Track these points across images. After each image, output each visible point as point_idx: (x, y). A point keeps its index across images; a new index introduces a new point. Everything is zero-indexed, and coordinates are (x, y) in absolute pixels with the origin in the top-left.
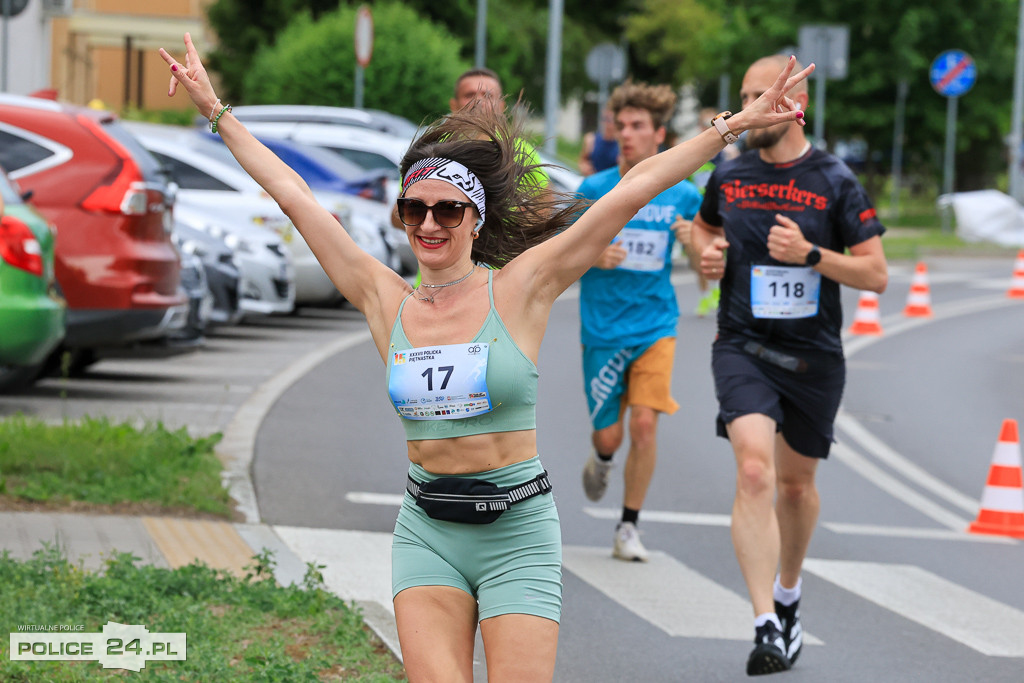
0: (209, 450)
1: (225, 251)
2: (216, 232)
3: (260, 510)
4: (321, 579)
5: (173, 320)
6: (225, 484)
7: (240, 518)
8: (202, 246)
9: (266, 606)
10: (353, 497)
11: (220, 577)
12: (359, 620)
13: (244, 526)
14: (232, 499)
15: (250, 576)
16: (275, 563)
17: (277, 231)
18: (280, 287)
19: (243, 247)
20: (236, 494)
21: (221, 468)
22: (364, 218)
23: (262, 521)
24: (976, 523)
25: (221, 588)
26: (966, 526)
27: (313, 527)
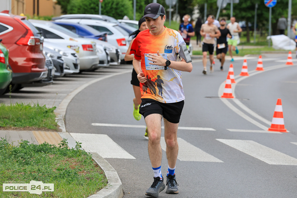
0: (52, 112)
1: (59, 56)
2: (57, 50)
3: (66, 128)
4: (81, 147)
5: (43, 75)
6: (56, 121)
7: (60, 131)
8: (52, 54)
9: (65, 155)
10: (93, 124)
11: (52, 147)
12: (91, 158)
13: (62, 133)
14: (58, 125)
15: (61, 146)
16: (67, 143)
17: (75, 50)
18: (76, 66)
19: (65, 54)
20: (59, 124)
21: (55, 117)
22: (100, 45)
23: (67, 131)
24: (270, 128)
25: (53, 150)
26: (268, 129)
27: (81, 133)
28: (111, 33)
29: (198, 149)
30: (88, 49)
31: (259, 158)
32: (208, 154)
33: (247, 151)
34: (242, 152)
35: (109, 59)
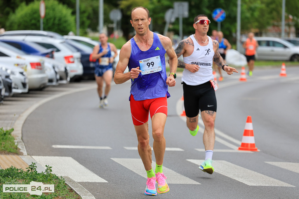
0: (10, 134)
1: (7, 75)
2: (4, 69)
3: (27, 151)
4: (51, 170)
6: (16, 144)
7: (22, 154)
8: (0, 73)
9: (35, 179)
10: (54, 146)
11: (19, 171)
12: (64, 182)
13: (23, 156)
14: (19, 148)
15: (29, 171)
16: (36, 167)
17: (22, 68)
18: (24, 85)
19: (12, 73)
21: (14, 139)
22: (48, 63)
23: (28, 155)
24: (240, 147)
25: (20, 175)
26: (238, 148)
27: (43, 155)
28: (58, 50)
29: (171, 170)
30: (36, 67)
31: (237, 179)
32: (182, 175)
33: (223, 172)
34: (218, 173)
35: (58, 77)
